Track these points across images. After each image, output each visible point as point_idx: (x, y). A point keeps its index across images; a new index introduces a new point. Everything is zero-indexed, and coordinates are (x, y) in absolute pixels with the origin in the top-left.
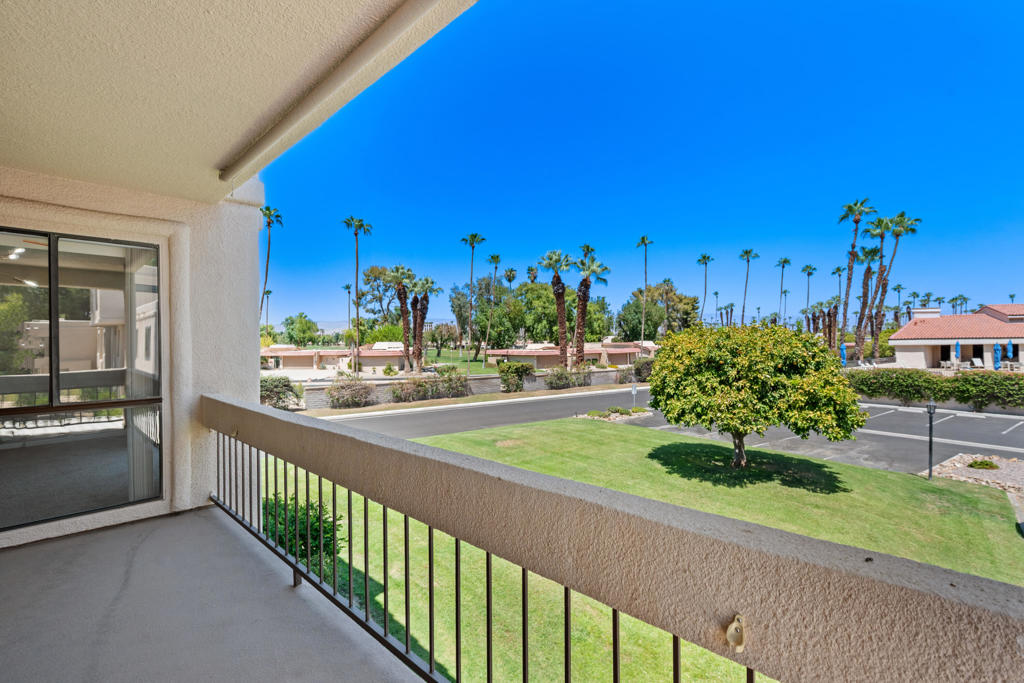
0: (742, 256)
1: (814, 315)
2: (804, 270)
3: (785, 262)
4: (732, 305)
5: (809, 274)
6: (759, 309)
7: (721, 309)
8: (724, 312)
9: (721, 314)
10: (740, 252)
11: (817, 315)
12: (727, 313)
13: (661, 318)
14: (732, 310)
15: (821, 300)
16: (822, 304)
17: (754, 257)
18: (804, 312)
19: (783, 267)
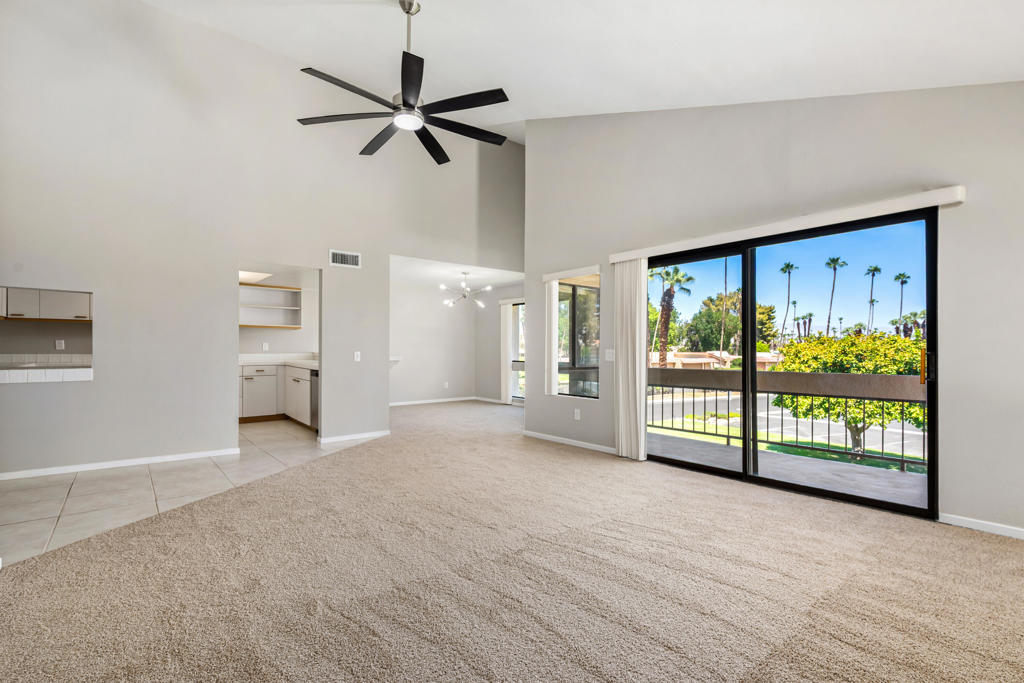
0: (828, 264)
1: (905, 326)
2: (897, 278)
3: (875, 271)
4: (811, 315)
5: (903, 283)
6: (841, 319)
7: (798, 319)
8: (801, 322)
9: (798, 324)
10: (827, 260)
11: (909, 326)
12: (805, 323)
13: (735, 327)
14: (810, 320)
15: (913, 311)
16: (915, 315)
17: (842, 266)
18: (893, 323)
19: (873, 275)
